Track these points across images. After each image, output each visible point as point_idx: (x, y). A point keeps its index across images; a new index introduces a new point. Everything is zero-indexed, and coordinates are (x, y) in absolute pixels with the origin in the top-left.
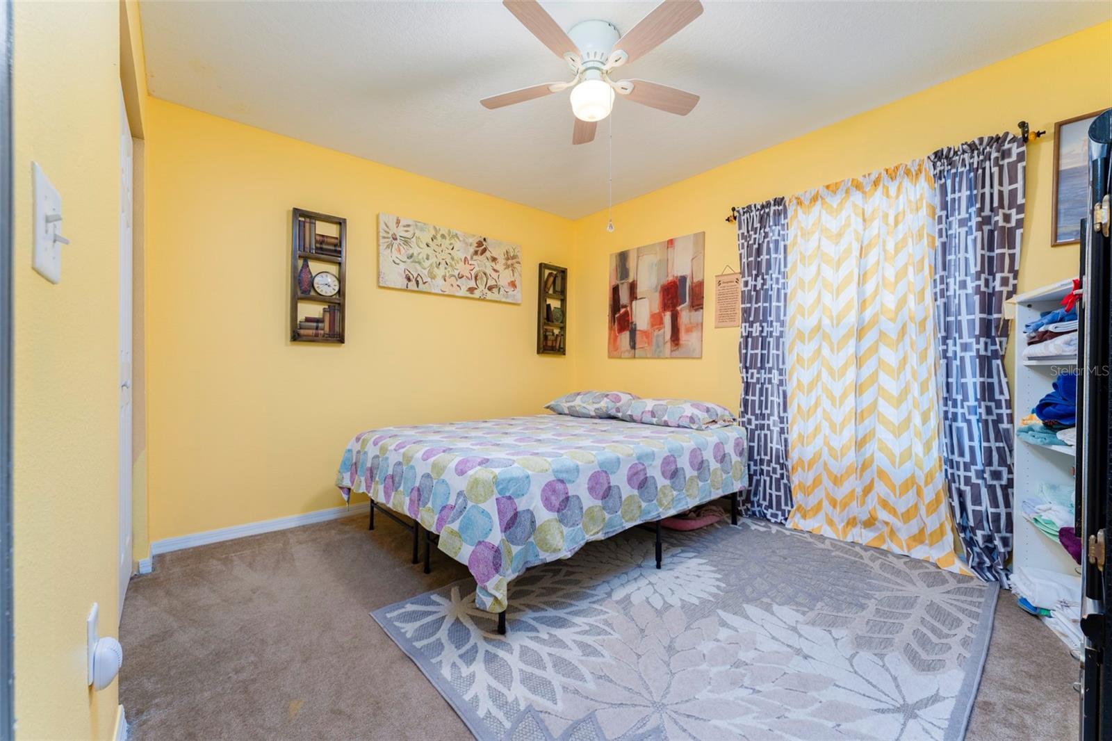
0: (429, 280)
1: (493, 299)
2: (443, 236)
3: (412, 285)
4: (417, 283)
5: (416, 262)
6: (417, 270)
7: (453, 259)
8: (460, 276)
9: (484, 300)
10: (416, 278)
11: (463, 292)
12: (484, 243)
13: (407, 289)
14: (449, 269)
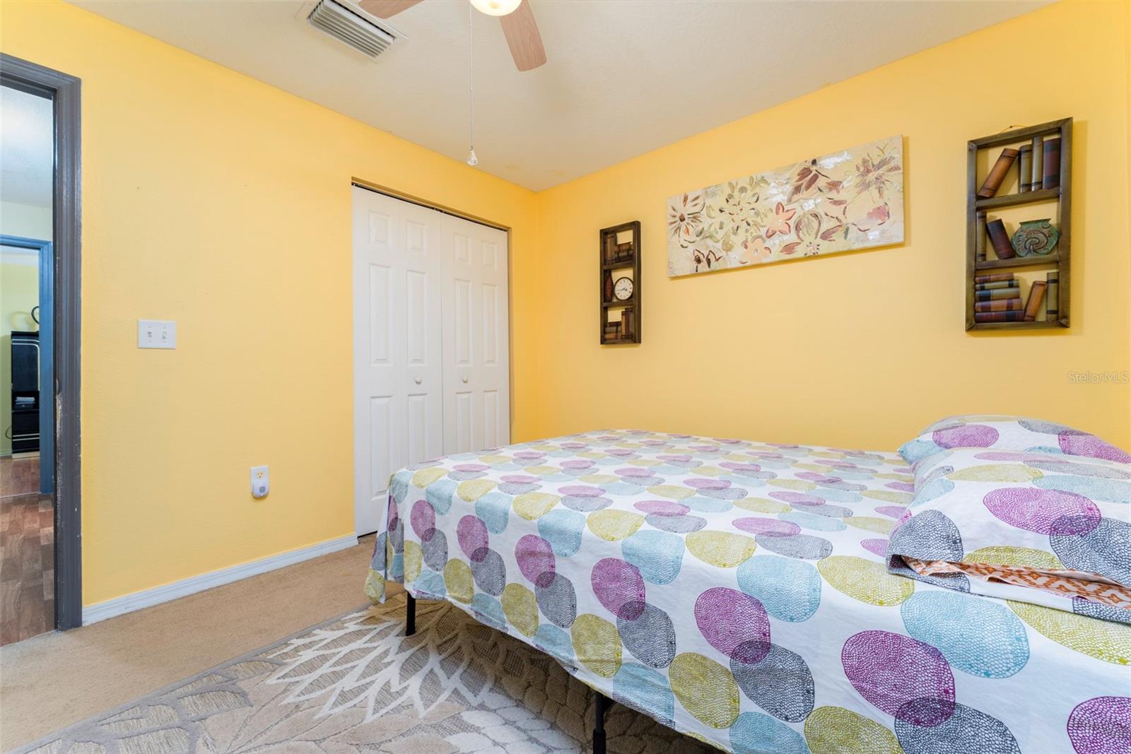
0: (724, 254)
1: (832, 251)
2: (743, 190)
3: (703, 267)
4: (709, 261)
5: (707, 237)
6: (708, 247)
7: (757, 214)
8: (770, 234)
9: (815, 256)
10: (707, 256)
11: (776, 255)
12: (814, 168)
13: (697, 273)
14: (752, 230)
